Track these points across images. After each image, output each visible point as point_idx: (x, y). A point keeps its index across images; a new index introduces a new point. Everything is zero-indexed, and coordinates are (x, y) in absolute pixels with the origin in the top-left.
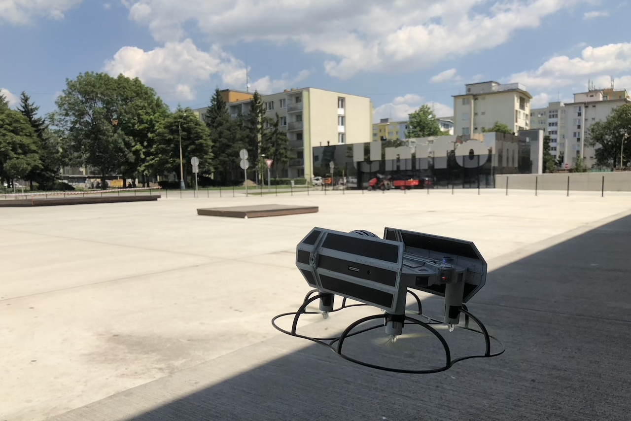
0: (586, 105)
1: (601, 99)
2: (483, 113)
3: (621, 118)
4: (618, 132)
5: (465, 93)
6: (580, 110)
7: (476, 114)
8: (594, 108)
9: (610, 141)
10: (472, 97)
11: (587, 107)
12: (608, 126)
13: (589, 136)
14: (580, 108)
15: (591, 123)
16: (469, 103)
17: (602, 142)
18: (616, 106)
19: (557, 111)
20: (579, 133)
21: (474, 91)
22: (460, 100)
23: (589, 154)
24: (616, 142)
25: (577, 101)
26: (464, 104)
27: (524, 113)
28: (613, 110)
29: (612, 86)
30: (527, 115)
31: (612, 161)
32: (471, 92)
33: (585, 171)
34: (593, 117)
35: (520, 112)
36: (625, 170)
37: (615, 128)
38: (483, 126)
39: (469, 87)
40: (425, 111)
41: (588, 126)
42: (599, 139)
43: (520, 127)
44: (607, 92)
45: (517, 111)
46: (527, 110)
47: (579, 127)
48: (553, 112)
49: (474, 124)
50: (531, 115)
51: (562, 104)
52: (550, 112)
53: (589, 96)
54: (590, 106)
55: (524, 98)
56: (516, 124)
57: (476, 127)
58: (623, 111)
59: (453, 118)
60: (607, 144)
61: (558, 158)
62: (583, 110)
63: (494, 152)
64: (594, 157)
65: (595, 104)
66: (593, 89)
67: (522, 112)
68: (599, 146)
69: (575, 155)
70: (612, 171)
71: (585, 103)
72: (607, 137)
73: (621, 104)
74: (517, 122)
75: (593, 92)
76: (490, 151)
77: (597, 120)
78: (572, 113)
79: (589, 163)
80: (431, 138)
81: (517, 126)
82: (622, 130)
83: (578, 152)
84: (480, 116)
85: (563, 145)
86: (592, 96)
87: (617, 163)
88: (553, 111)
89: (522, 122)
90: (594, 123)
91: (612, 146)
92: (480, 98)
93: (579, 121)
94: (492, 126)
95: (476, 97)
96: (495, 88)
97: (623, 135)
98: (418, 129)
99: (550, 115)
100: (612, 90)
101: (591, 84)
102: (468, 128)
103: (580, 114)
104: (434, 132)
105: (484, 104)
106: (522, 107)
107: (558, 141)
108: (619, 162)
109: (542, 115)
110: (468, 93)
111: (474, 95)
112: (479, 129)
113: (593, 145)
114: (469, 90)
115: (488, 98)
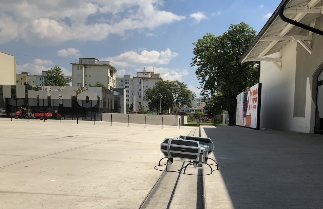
0: (144, 79)
1: (150, 77)
2: (90, 76)
3: (160, 88)
4: (159, 95)
5: (79, 63)
6: (140, 81)
7: (85, 76)
8: (147, 81)
9: (155, 99)
10: (83, 66)
11: (143, 80)
12: (154, 91)
13: (146, 96)
14: (140, 80)
15: (145, 89)
16: (81, 69)
17: (151, 99)
18: (157, 81)
19: (129, 80)
20: (140, 93)
21: (84, 62)
22: (76, 67)
23: (145, 104)
24: (158, 100)
25: (139, 76)
26: (78, 69)
27: (113, 79)
28: (156, 83)
29: (154, 71)
30: (114, 80)
31: (156, 109)
32: (82, 63)
34: (147, 86)
35: (110, 78)
36: (163, 114)
37: (157, 93)
38: (90, 84)
39: (81, 60)
40: (57, 70)
41: (145, 90)
42: (150, 97)
43: (111, 87)
44: (152, 74)
45: (109, 77)
46: (114, 78)
47: (140, 90)
48: (127, 80)
49: (85, 82)
50: (116, 80)
51: (132, 77)
52: (125, 80)
54: (145, 80)
55: (113, 71)
56: (108, 84)
57: (86, 84)
58: (161, 84)
59: (71, 77)
60: (154, 100)
61: (130, 105)
62: (142, 81)
63: (101, 99)
64: (148, 106)
65: (147, 79)
66: (145, 71)
67: (112, 78)
68: (150, 101)
69: (139, 105)
70: (157, 114)
71: (143, 78)
72: (154, 96)
73: (160, 80)
74: (109, 83)
75: (145, 73)
77: (149, 87)
78: (137, 82)
79: (146, 109)
81: (109, 86)
82: (160, 94)
83: (140, 103)
84: (88, 78)
85: (132, 99)
86: (146, 75)
87: (158, 110)
88: (126, 80)
89: (112, 84)
91: (156, 102)
92: (88, 67)
93: (140, 86)
94: (95, 84)
95: (85, 66)
96: (96, 62)
97: (160, 97)
99: (125, 82)
101: (144, 69)
102: (81, 83)
103: (140, 83)
104: (61, 84)
105: (91, 71)
106: (112, 75)
107: (130, 96)
108: (160, 110)
109: (121, 81)
110: (81, 63)
111: (84, 65)
112: (88, 85)
113: (147, 100)
114: (81, 61)
115: (92, 67)
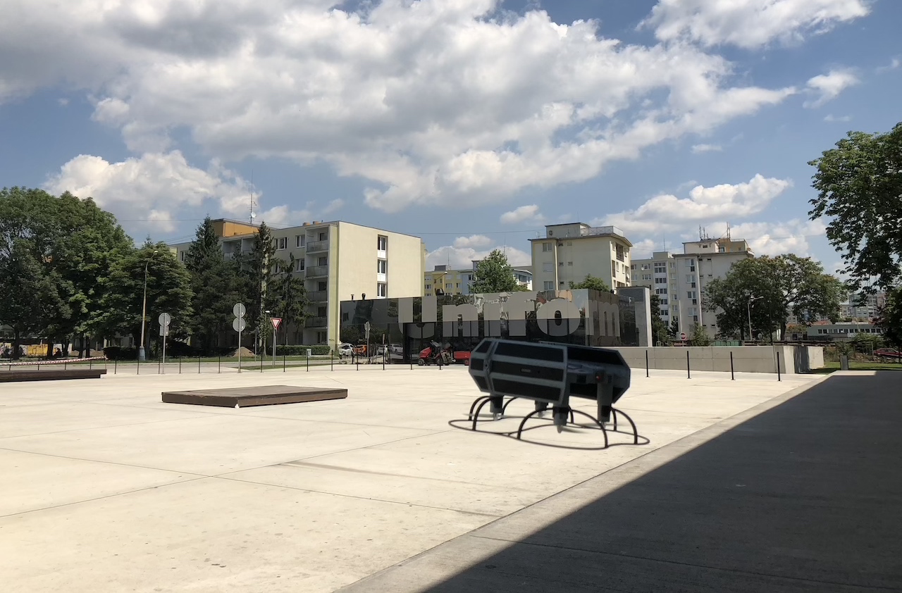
0: (700, 258)
1: (717, 251)
2: (570, 263)
3: (744, 276)
4: (742, 293)
5: (545, 237)
6: (692, 263)
7: (561, 264)
8: (709, 263)
9: (733, 304)
10: (555, 241)
11: (700, 260)
12: (729, 285)
13: (707, 298)
14: (692, 261)
15: (707, 280)
16: (551, 249)
17: (724, 306)
18: (735, 260)
19: (664, 264)
20: (694, 293)
21: (556, 235)
22: (540, 246)
23: (709, 320)
24: (741, 306)
25: (687, 253)
26: (544, 250)
27: (623, 265)
28: (733, 265)
29: (729, 235)
30: (627, 267)
31: (739, 331)
32: (553, 236)
33: (706, 343)
34: (710, 273)
35: (617, 263)
36: (755, 343)
37: (738, 289)
38: (571, 280)
39: (550, 229)
40: (496, 258)
41: (705, 284)
42: (720, 301)
43: (619, 283)
44: (724, 243)
45: (613, 261)
46: (627, 262)
47: (694, 285)
48: (660, 265)
49: (559, 278)
50: (632, 267)
51: (670, 256)
52: (656, 265)
53: (702, 246)
54: (705, 260)
55: (622, 246)
56: (613, 279)
57: (562, 281)
58: (745, 266)
59: (531, 268)
60: (731, 308)
61: (670, 325)
62: (697, 264)
63: (587, 316)
64: (716, 325)
65: (710, 257)
66: (706, 238)
67: (620, 263)
68: (720, 310)
69: (692, 322)
70: (740, 345)
71: (698, 256)
72: (730, 299)
73: (742, 257)
74: (614, 276)
75: (706, 242)
76: (583, 314)
77: (715, 277)
78: (684, 266)
79: (711, 333)
80: (504, 294)
81: (615, 281)
82: (746, 290)
83: (696, 318)
84: (566, 268)
85: (675, 308)
86: (706, 247)
87: (745, 334)
88: (659, 262)
89: (621, 276)
90: (711, 280)
91: (737, 312)
92: (565, 244)
93: (693, 277)
94: (582, 281)
95: (560, 242)
96: (583, 231)
97: (748, 298)
98: (487, 281)
99: (656, 269)
100: (728, 239)
101: (702, 232)
102: (552, 282)
103: (693, 269)
104: (509, 287)
105: (573, 252)
106: (620, 257)
107: (669, 302)
108: (748, 334)
109: (646, 268)
110: (550, 237)
111: (557, 240)
112: (567, 285)
113: (714, 309)
114: (551, 233)
115: (574, 242)
